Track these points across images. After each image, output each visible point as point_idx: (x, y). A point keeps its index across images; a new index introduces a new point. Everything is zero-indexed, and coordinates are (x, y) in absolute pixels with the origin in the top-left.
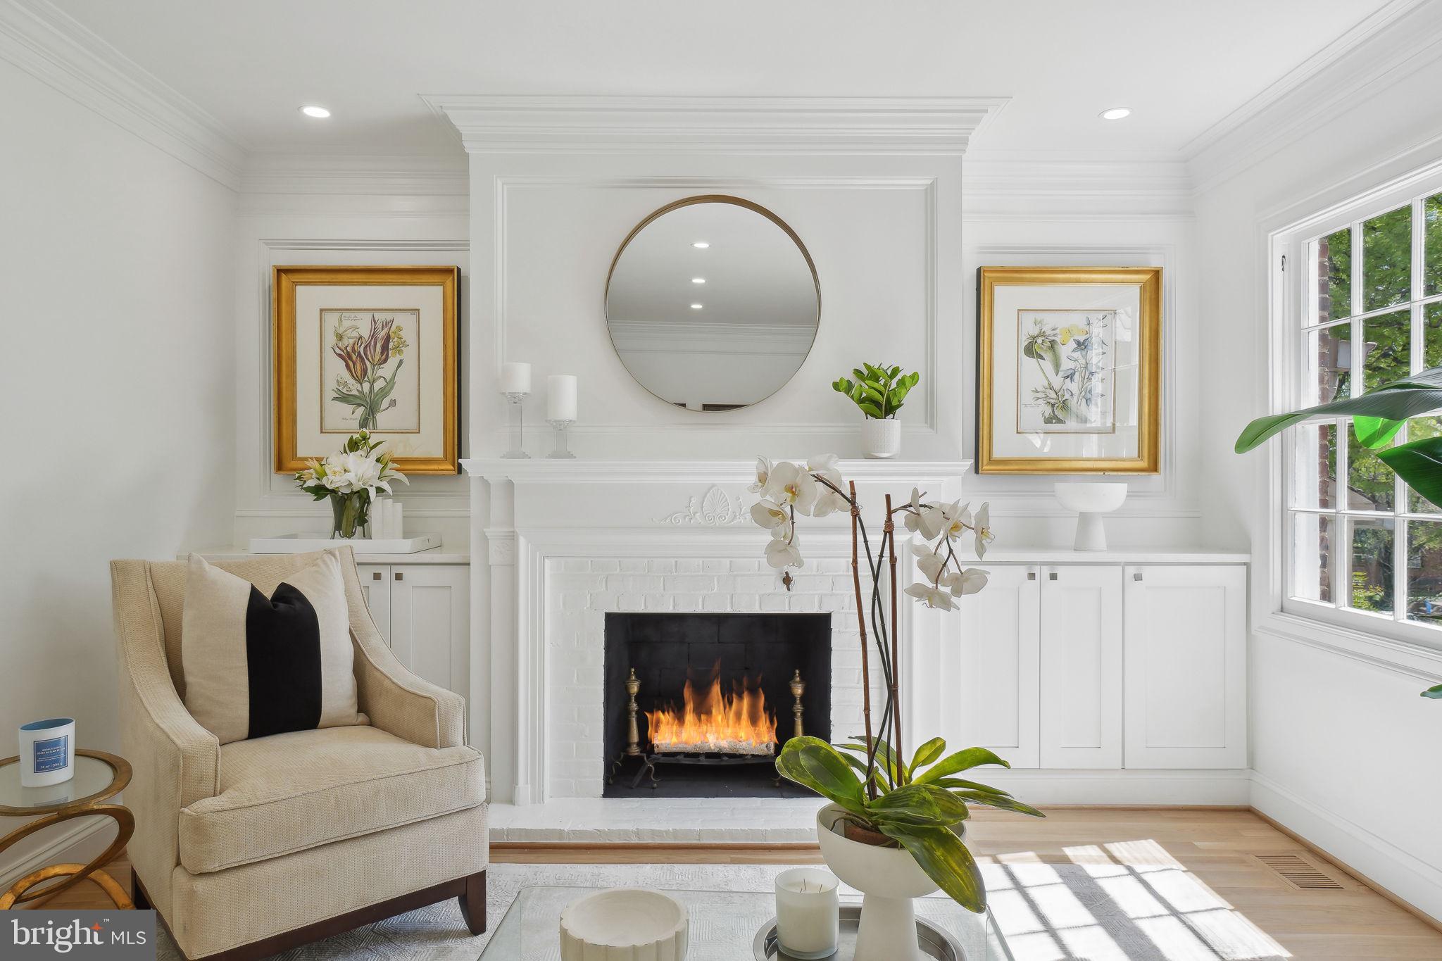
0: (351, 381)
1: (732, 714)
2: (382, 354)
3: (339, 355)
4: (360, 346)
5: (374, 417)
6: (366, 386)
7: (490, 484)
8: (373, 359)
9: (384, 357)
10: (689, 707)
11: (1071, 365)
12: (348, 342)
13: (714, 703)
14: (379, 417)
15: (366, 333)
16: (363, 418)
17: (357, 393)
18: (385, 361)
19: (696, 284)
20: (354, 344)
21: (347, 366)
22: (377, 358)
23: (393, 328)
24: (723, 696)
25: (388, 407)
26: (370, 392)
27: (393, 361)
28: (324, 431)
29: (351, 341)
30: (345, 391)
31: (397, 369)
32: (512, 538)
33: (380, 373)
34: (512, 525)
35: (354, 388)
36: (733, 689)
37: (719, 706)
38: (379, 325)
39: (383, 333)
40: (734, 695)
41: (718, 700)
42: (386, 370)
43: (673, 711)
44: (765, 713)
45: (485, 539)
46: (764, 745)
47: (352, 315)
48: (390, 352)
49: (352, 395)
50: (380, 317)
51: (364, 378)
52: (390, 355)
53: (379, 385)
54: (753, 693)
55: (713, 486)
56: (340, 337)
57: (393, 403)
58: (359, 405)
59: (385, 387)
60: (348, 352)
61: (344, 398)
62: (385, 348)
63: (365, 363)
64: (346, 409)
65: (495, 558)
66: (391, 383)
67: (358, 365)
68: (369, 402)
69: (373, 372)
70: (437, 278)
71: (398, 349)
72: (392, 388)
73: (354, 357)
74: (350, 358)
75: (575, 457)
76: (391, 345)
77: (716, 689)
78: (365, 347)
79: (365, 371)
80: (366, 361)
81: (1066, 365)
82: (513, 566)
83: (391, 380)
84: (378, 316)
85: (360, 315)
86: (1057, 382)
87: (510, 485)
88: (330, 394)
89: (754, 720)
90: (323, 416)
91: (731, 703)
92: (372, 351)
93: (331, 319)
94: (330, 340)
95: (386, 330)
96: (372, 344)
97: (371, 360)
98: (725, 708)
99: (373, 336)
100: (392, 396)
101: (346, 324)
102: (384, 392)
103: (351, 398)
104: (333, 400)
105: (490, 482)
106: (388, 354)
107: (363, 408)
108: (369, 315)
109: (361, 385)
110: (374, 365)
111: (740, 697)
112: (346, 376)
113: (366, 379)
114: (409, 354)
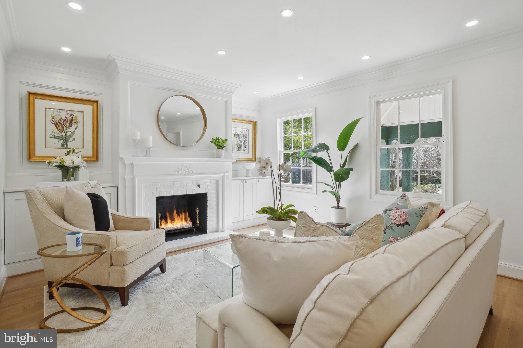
0: (58, 132)
1: (180, 219)
2: (70, 124)
3: (53, 123)
4: (62, 121)
5: (66, 143)
6: (64, 134)
7: (125, 164)
8: (66, 126)
9: (70, 125)
10: (169, 218)
11: (242, 139)
12: (57, 119)
13: (175, 216)
14: (69, 144)
15: (64, 117)
16: (62, 144)
17: (60, 136)
18: (71, 126)
19: (178, 115)
20: (59, 120)
21: (56, 127)
22: (68, 125)
23: (74, 116)
24: (177, 214)
25: (72, 141)
26: (65, 136)
27: (74, 127)
28: (46, 147)
29: (58, 119)
30: (55, 135)
31: (75, 129)
32: (133, 179)
33: (69, 130)
34: (133, 175)
35: (59, 134)
36: (179, 212)
37: (176, 217)
38: (69, 115)
39: (70, 118)
40: (180, 214)
41: (176, 215)
42: (72, 129)
43: (164, 220)
44: (189, 217)
45: (124, 179)
46: (190, 225)
47: (58, 111)
48: (73, 124)
49: (58, 136)
50: (69, 113)
51: (63, 131)
52: (73, 125)
53: (68, 134)
54: (185, 212)
55: (184, 164)
56: (53, 117)
57: (74, 139)
58: (61, 140)
59: (71, 134)
60: (56, 123)
61: (55, 137)
62: (71, 122)
63: (63, 126)
64: (56, 141)
65: (127, 184)
66: (73, 133)
67: (61, 127)
68: (65, 138)
69: (66, 130)
70: (91, 103)
71: (76, 123)
72: (74, 135)
73: (59, 124)
74: (57, 124)
75: (152, 157)
76: (73, 122)
77: (175, 213)
78: (63, 122)
79: (63, 129)
80: (64, 126)
81: (241, 139)
82: (133, 186)
83: (73, 132)
84: (68, 112)
85: (61, 111)
86: (239, 142)
87: (132, 164)
88: (49, 135)
89: (186, 220)
90: (46, 143)
91: (179, 216)
92: (66, 123)
93: (50, 112)
94: (49, 118)
95: (71, 117)
96: (66, 120)
97: (65, 125)
98: (178, 217)
99: (67, 118)
100: (74, 137)
101: (56, 113)
102: (70, 136)
103: (57, 137)
104: (50, 137)
105: (126, 163)
106: (72, 125)
107: (62, 141)
108: (65, 112)
109: (62, 133)
110: (67, 127)
111: (182, 214)
112: (56, 130)
113: (64, 131)
114: (80, 125)
